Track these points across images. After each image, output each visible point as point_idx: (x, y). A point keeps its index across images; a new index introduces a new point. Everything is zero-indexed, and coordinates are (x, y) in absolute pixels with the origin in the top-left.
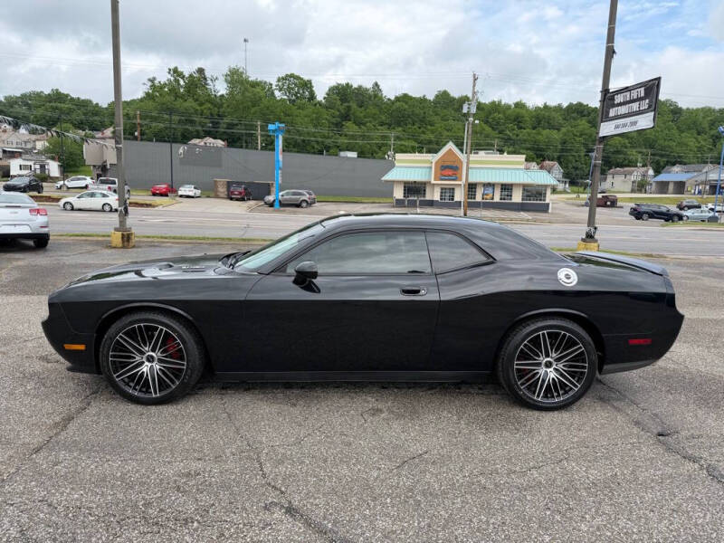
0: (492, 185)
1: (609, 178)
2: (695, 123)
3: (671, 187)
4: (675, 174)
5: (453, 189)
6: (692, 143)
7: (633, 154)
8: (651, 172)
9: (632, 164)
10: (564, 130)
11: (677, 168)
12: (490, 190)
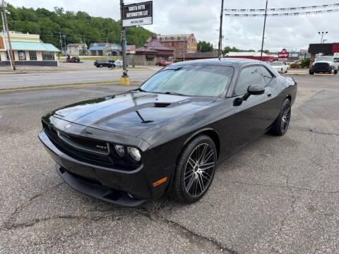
0: (23, 51)
1: (68, 49)
2: (97, 23)
3: (97, 53)
4: (95, 47)
5: (13, 51)
6: (98, 33)
7: (76, 37)
8: (86, 46)
9: (78, 42)
10: (40, 22)
11: (95, 44)
12: (22, 54)
